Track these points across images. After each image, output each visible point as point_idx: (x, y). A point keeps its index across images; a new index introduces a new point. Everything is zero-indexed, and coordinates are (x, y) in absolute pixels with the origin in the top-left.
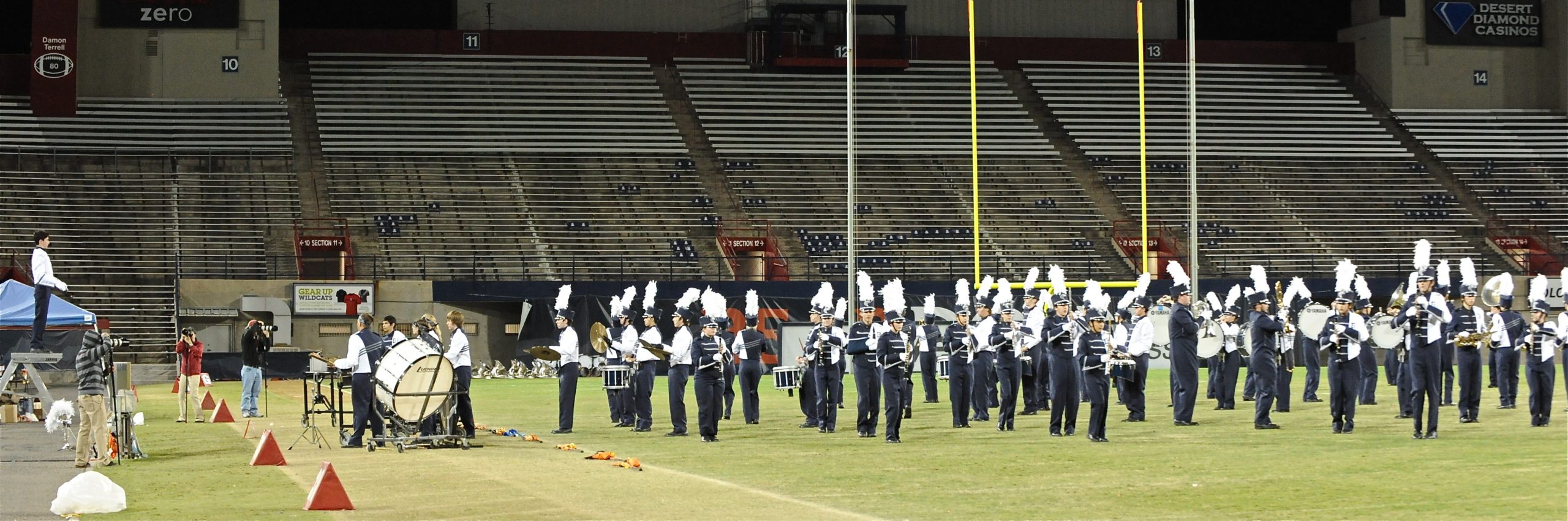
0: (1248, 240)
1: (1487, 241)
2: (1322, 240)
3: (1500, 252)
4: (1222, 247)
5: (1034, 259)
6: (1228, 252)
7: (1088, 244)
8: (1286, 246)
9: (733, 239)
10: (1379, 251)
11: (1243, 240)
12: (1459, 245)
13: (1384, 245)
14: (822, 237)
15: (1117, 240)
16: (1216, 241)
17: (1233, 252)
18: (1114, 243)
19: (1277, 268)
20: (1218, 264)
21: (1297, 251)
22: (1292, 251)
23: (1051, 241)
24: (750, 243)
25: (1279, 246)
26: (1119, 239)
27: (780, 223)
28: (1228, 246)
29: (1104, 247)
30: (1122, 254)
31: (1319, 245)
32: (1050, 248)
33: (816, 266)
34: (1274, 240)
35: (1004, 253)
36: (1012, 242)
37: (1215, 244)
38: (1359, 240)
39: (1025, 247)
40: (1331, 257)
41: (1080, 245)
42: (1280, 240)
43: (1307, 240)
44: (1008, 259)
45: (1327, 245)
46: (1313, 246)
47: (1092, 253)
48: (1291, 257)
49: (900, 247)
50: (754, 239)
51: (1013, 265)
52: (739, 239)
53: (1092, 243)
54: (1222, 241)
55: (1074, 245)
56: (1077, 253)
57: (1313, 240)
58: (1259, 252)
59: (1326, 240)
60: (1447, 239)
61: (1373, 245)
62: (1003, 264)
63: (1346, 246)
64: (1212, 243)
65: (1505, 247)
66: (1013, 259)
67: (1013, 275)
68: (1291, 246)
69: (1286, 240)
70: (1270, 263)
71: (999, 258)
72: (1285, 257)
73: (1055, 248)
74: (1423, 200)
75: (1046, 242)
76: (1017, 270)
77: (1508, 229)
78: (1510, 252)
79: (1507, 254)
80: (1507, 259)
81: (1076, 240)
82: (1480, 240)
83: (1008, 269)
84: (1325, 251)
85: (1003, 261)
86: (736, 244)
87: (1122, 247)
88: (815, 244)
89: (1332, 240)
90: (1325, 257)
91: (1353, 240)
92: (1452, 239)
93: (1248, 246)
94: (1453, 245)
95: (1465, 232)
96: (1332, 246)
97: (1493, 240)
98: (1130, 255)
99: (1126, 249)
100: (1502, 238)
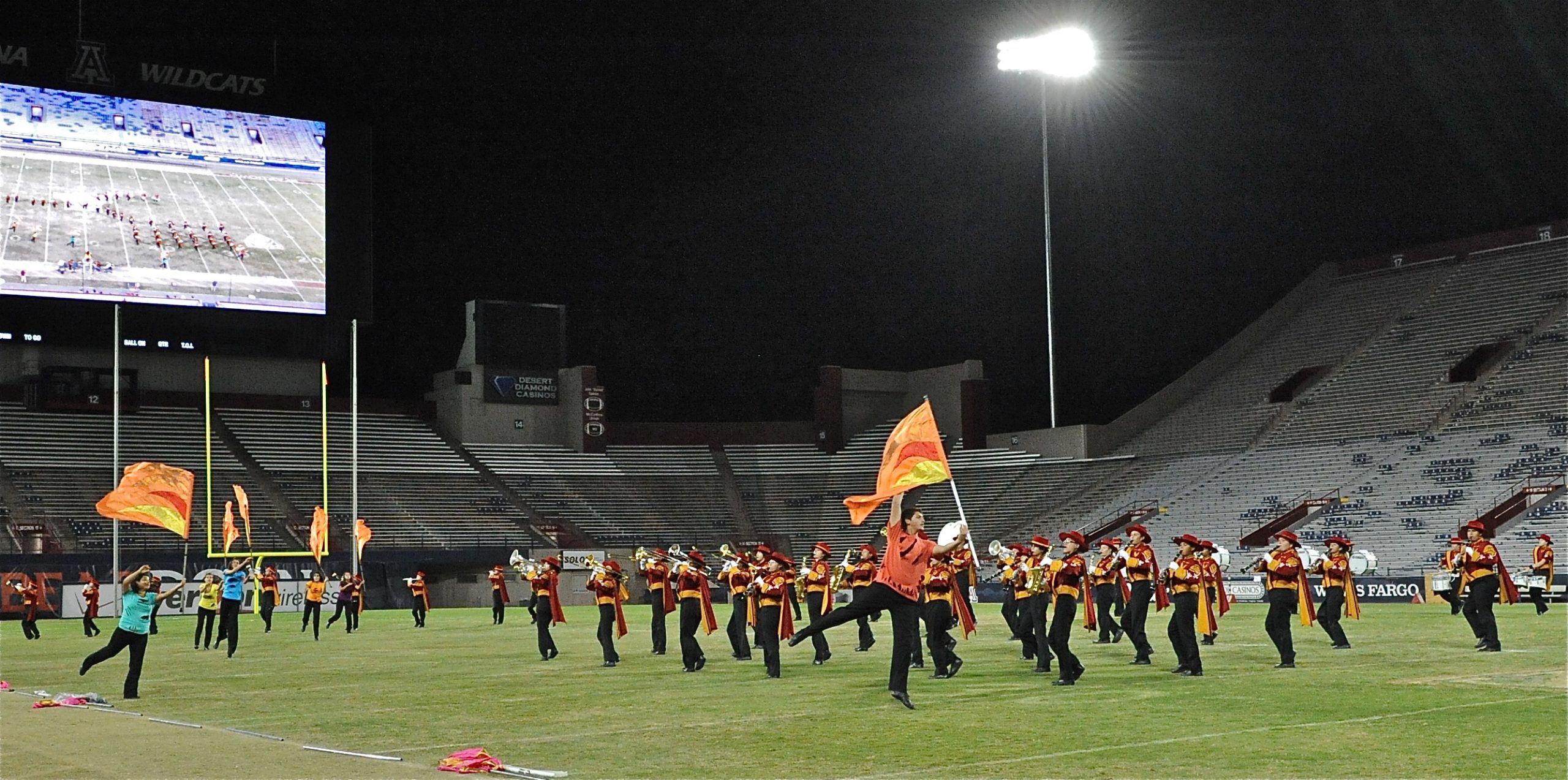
1: (532, 527)
2: (425, 526)
3: (541, 534)
7: (271, 528)
8: (402, 530)
9: (19, 525)
10: (463, 534)
12: (514, 529)
14: (85, 524)
15: (290, 526)
18: (287, 527)
19: (398, 544)
21: (409, 533)
22: (406, 533)
24: (32, 528)
25: (397, 530)
27: (53, 514)
29: (282, 530)
30: (293, 534)
31: (423, 530)
33: (81, 543)
34: (394, 526)
40: (432, 537)
41: (266, 528)
42: (398, 526)
43: (415, 526)
45: (429, 529)
47: (274, 534)
48: (406, 537)
49: (140, 531)
50: (34, 525)
52: (24, 525)
53: (273, 528)
55: (261, 528)
56: (264, 534)
57: (418, 526)
58: (384, 533)
59: (427, 526)
60: (506, 526)
61: (458, 530)
63: (441, 530)
65: (544, 531)
68: (405, 530)
69: (401, 526)
72: (402, 537)
74: (488, 501)
77: (543, 519)
78: (548, 533)
79: (546, 535)
80: (546, 538)
81: (262, 526)
82: (527, 526)
84: (427, 533)
86: (22, 528)
87: (293, 529)
88: (80, 528)
89: (431, 526)
90: (428, 537)
91: (445, 526)
92: (509, 526)
94: (510, 529)
95: (517, 521)
96: (432, 530)
97: (535, 526)
98: (299, 536)
99: (296, 531)
100: (541, 525)
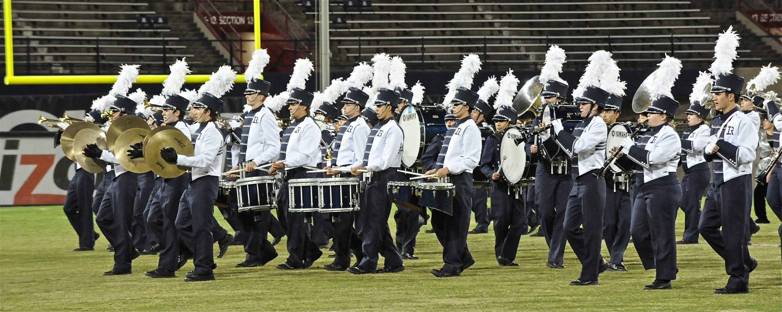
0: (389, 17)
1: (739, 16)
2: (495, 16)
4: (353, 26)
5: (81, 42)
6: (361, 34)
7: (160, 20)
8: (444, 25)
10: (579, 33)
11: (382, 17)
12: (697, 22)
13: (586, 24)
15: (202, 15)
16: (344, 17)
17: (368, 34)
18: (196, 19)
19: (432, 57)
20: (348, 50)
21: (460, 33)
22: (453, 33)
23: (104, 17)
25: (434, 25)
26: (205, 14)
28: (361, 26)
29: (183, 26)
30: (210, 35)
31: (491, 24)
32: (104, 25)
34: (427, 17)
35: (35, 33)
36: (46, 16)
37: (344, 22)
38: (548, 16)
39: (67, 25)
40: (509, 41)
41: (148, 21)
42: (436, 17)
43: (474, 17)
44: (41, 41)
45: (503, 25)
46: (483, 25)
47: (166, 34)
48: (452, 41)
51: (50, 50)
53: (165, 21)
54: (353, 17)
55: (140, 22)
56: (144, 35)
57: (482, 16)
58: (405, 34)
59: (501, 17)
60: (678, 14)
61: (569, 24)
62: (35, 49)
63: (531, 25)
64: (339, 20)
65: (767, 26)
66: (49, 41)
67: (50, 65)
68: (452, 25)
69: (443, 17)
70: (423, 50)
71: (28, 40)
72: (444, 41)
73: (111, 25)
75: (96, 17)
76: (56, 58)
78: (774, 31)
79: (770, 35)
80: (770, 42)
81: (143, 16)
82: (728, 14)
83: (42, 57)
84: (500, 32)
85: (34, 44)
87: (209, 25)
89: (509, 16)
90: (501, 41)
91: (540, 16)
92: (687, 14)
93: (390, 26)
94: (687, 23)
96: (510, 25)
97: (748, 14)
98: (222, 38)
99: (216, 28)
100: (760, 13)
